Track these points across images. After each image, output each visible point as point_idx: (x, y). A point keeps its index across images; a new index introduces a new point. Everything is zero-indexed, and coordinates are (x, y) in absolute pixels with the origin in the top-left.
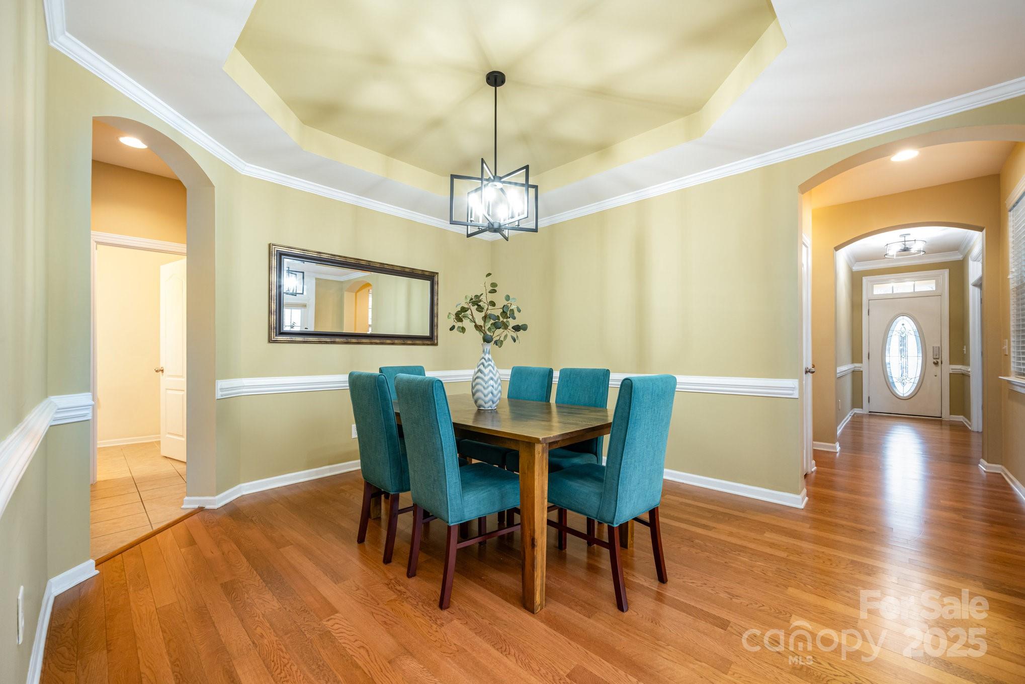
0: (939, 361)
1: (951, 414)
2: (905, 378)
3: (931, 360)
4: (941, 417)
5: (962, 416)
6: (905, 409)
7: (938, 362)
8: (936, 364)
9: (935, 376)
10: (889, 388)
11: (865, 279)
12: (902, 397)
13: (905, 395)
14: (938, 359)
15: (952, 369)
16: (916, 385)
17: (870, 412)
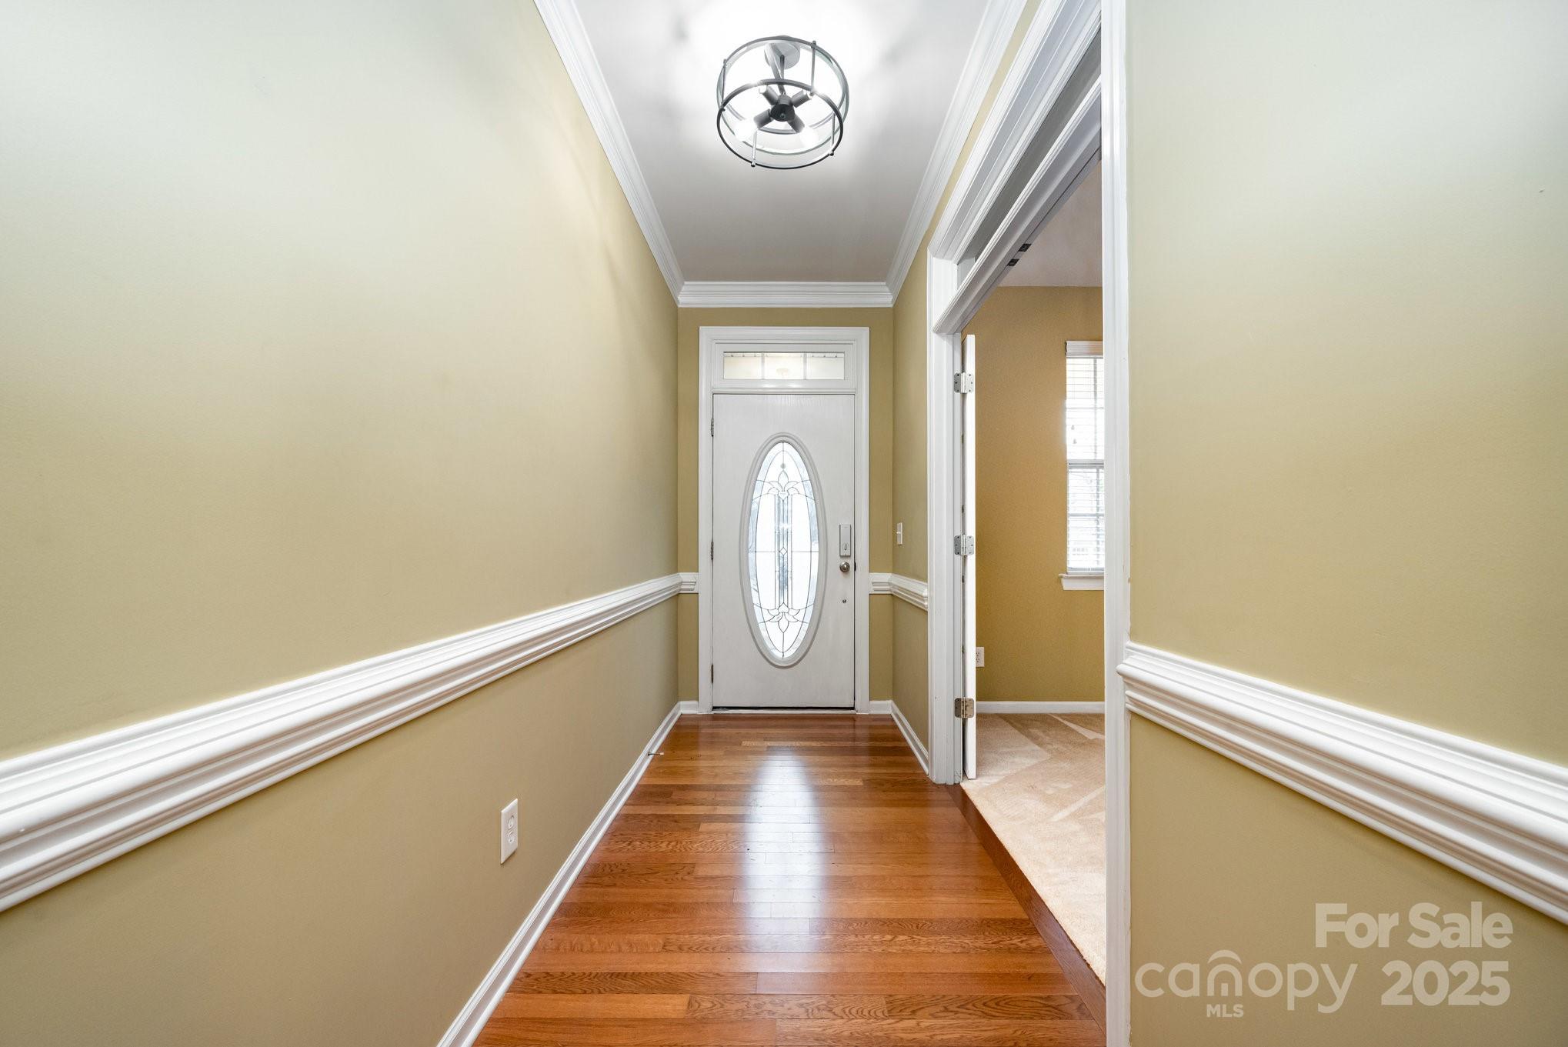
0: (851, 562)
1: (871, 699)
2: (786, 610)
3: (836, 562)
4: (853, 708)
5: (890, 702)
6: (787, 693)
7: (848, 566)
8: (845, 570)
9: (844, 601)
10: (754, 638)
11: (706, 333)
12: (779, 661)
13: (788, 655)
14: (849, 556)
15: (874, 583)
16: (806, 627)
17: (714, 708)
